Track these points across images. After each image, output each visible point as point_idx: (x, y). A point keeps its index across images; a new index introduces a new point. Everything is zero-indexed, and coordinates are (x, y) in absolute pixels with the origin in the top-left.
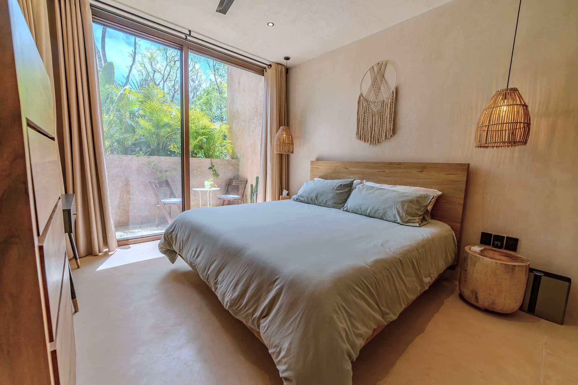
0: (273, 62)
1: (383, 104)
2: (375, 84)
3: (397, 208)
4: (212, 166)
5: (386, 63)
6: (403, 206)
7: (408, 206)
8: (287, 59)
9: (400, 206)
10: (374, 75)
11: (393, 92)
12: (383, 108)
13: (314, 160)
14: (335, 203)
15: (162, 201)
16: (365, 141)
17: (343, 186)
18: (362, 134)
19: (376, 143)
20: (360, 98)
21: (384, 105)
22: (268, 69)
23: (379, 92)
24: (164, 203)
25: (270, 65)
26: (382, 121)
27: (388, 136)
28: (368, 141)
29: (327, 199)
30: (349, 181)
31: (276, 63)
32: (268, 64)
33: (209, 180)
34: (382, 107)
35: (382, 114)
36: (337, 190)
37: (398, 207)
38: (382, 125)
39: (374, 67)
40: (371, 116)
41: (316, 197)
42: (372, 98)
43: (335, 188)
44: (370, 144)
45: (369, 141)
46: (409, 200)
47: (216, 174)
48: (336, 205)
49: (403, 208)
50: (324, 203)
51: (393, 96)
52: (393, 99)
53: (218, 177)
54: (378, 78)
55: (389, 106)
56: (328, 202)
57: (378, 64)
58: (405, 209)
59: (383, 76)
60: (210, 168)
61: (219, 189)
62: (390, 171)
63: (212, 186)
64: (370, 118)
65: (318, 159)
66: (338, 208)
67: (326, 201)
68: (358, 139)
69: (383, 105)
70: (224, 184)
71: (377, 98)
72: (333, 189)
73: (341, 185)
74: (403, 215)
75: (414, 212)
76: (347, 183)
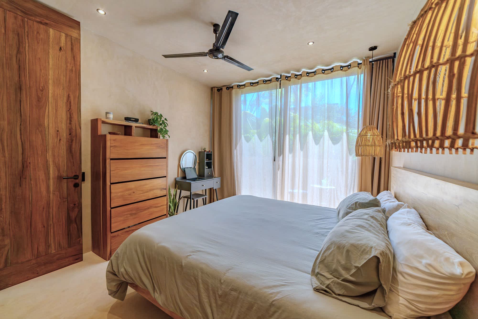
8: (373, 49)
76: (364, 202)
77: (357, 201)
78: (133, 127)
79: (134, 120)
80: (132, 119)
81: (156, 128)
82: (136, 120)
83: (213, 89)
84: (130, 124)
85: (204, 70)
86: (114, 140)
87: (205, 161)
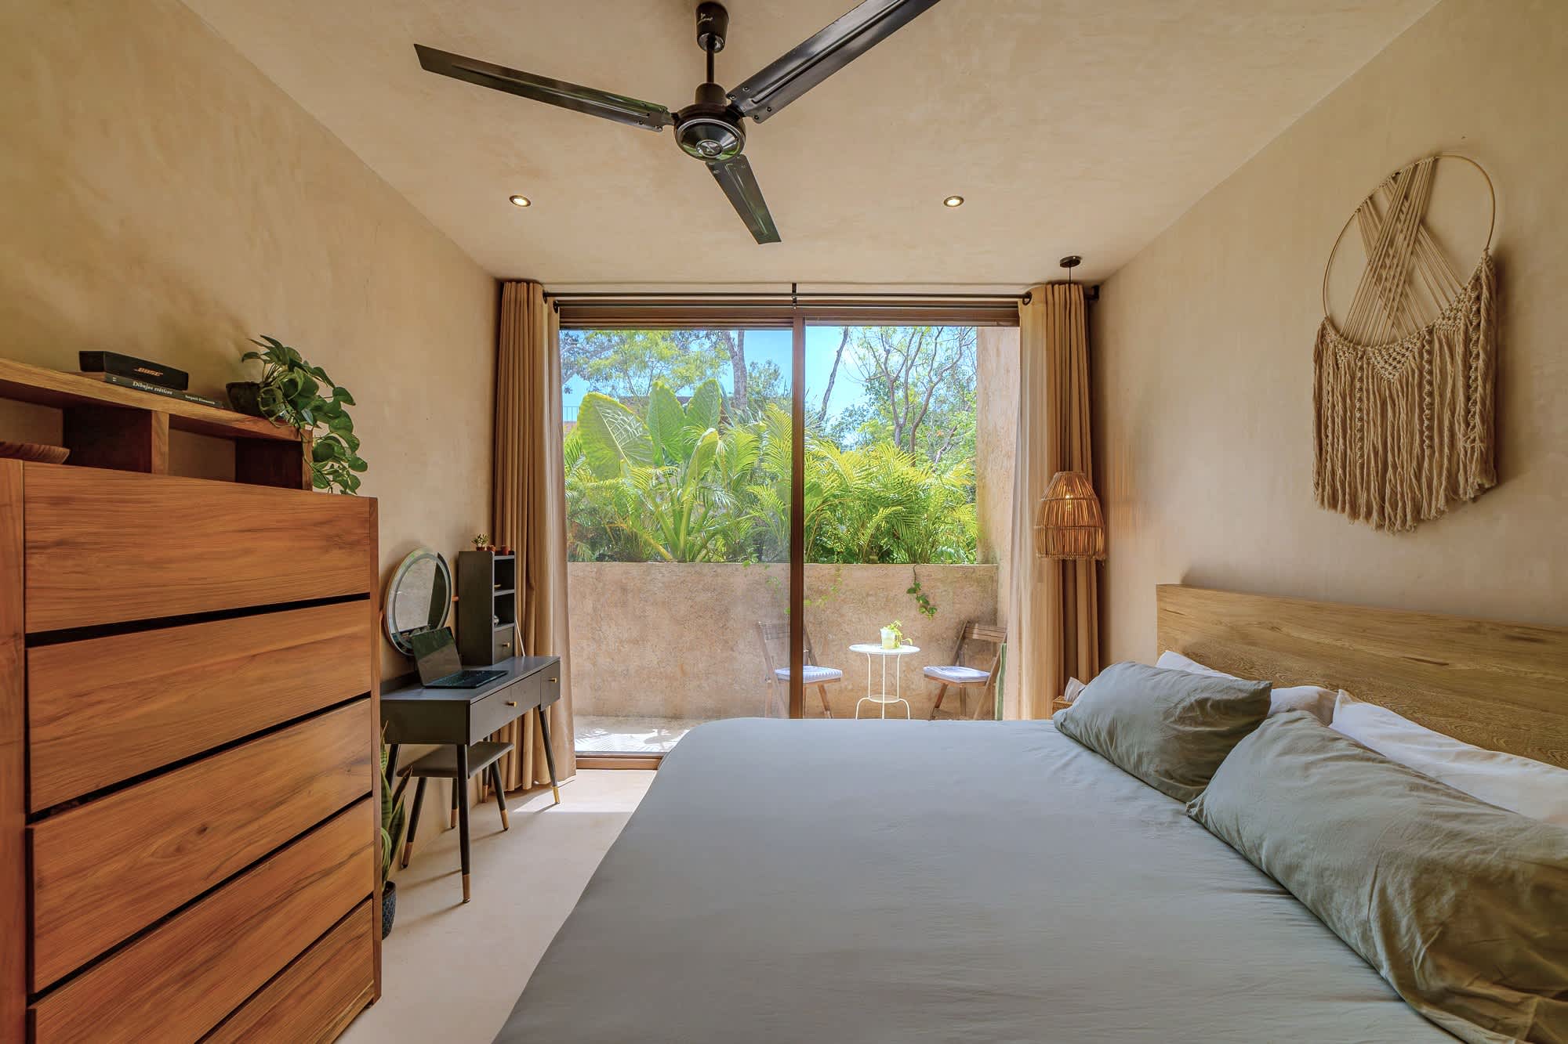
0: (1035, 284)
1: (1430, 342)
2: (1383, 266)
3: (1383, 891)
4: (914, 584)
5: (1431, 160)
6: (1423, 894)
7: (1458, 906)
8: (1071, 262)
9: (1407, 885)
10: (1380, 228)
11: (1477, 279)
12: (1430, 362)
13: (1176, 580)
14: (1168, 774)
15: (778, 671)
16: (1354, 514)
17: (1212, 706)
18: (1338, 484)
19: (1404, 522)
20: (1322, 336)
21: (1432, 348)
22: (1023, 306)
23: (1407, 295)
24: (780, 677)
25: (1028, 295)
26: (1431, 419)
27: (1461, 491)
28: (1369, 514)
29: (1141, 750)
30: (1240, 690)
31: (1048, 283)
32: (1023, 292)
33: (893, 625)
34: (1426, 356)
35: (1427, 387)
36: (1181, 720)
37: (1391, 891)
38: (1427, 437)
39: (1376, 199)
40: (1372, 405)
41: (1111, 734)
42: (1378, 327)
43: (1178, 711)
44: (1380, 526)
45: (1375, 514)
46: (1476, 867)
47: (927, 606)
48: (1171, 782)
49: (1419, 910)
50: (1132, 761)
51: (1478, 298)
52: (1478, 310)
53: (935, 615)
54: (1400, 238)
55: (1459, 350)
56: (1145, 760)
57: (1394, 178)
58: (1432, 913)
59: (1423, 221)
60: (912, 591)
61: (916, 649)
62: (1473, 666)
63: (901, 640)
64: (1374, 414)
65: (1189, 582)
66: (1178, 797)
67: (1140, 757)
68: (1324, 508)
69: (1427, 347)
70: (952, 633)
71: (1400, 323)
72: (1167, 714)
73: (1201, 703)
74: (1412, 943)
75: (1507, 954)
76: (1233, 698)
77: (1205, 695)
78: (159, 421)
79: (156, 374)
80: (140, 370)
81: (292, 438)
82: (175, 381)
83: (507, 285)
84: (141, 400)
85: (516, 197)
86: (57, 502)
87: (495, 594)
